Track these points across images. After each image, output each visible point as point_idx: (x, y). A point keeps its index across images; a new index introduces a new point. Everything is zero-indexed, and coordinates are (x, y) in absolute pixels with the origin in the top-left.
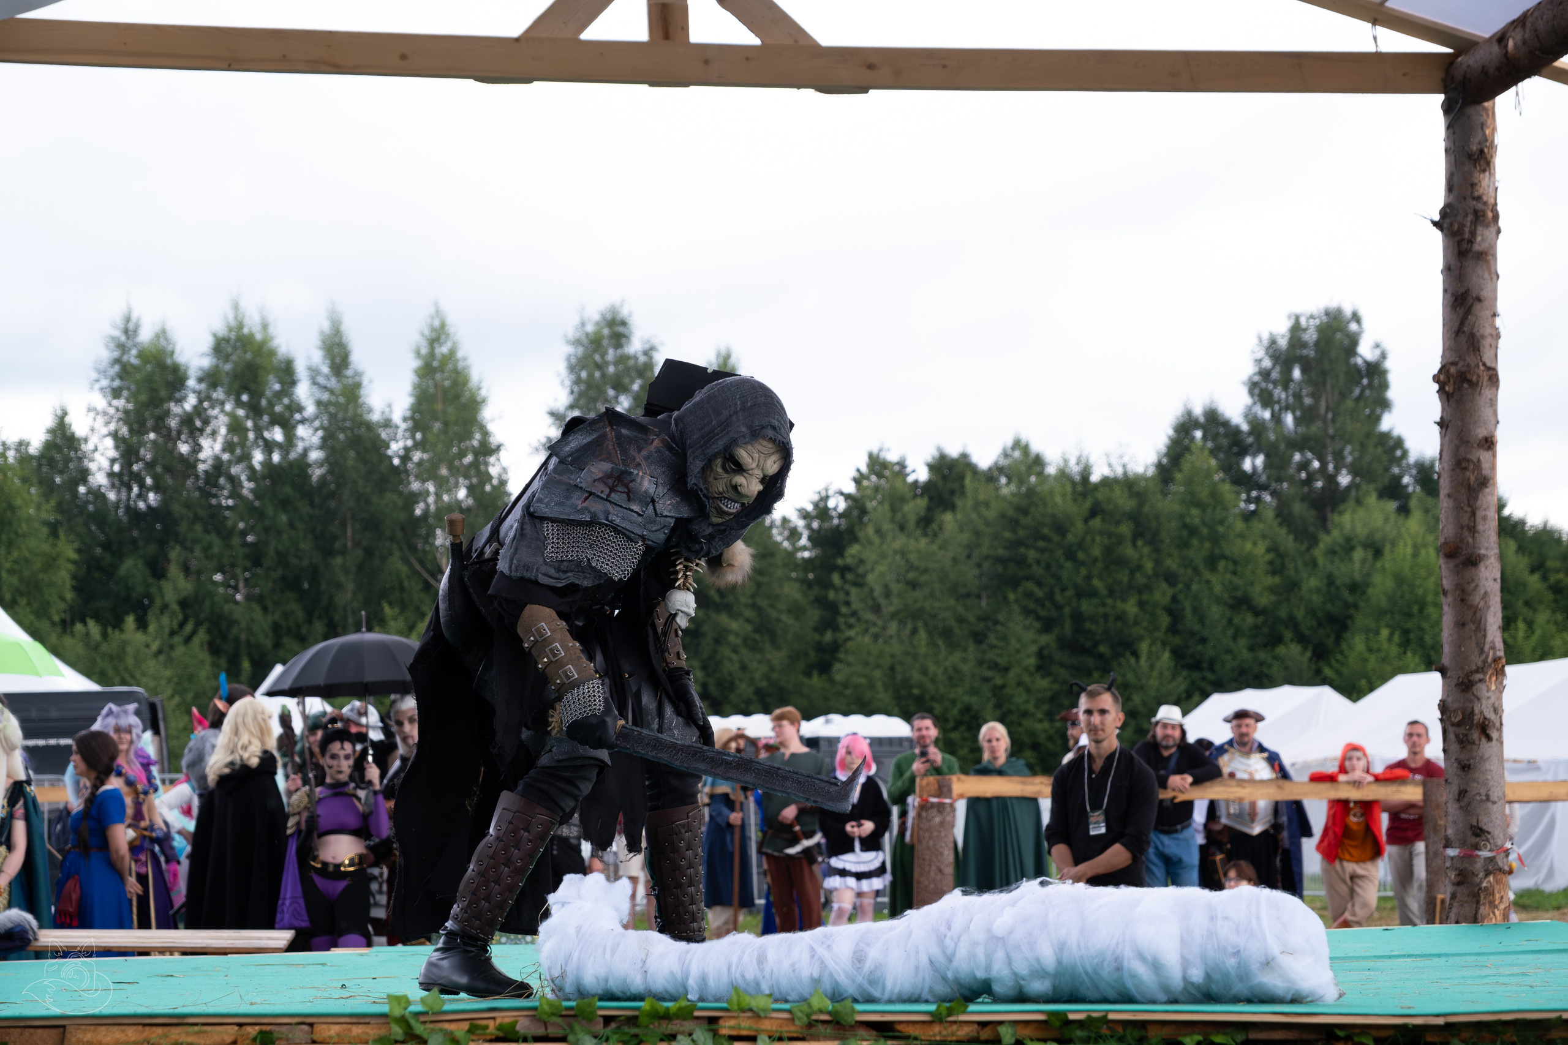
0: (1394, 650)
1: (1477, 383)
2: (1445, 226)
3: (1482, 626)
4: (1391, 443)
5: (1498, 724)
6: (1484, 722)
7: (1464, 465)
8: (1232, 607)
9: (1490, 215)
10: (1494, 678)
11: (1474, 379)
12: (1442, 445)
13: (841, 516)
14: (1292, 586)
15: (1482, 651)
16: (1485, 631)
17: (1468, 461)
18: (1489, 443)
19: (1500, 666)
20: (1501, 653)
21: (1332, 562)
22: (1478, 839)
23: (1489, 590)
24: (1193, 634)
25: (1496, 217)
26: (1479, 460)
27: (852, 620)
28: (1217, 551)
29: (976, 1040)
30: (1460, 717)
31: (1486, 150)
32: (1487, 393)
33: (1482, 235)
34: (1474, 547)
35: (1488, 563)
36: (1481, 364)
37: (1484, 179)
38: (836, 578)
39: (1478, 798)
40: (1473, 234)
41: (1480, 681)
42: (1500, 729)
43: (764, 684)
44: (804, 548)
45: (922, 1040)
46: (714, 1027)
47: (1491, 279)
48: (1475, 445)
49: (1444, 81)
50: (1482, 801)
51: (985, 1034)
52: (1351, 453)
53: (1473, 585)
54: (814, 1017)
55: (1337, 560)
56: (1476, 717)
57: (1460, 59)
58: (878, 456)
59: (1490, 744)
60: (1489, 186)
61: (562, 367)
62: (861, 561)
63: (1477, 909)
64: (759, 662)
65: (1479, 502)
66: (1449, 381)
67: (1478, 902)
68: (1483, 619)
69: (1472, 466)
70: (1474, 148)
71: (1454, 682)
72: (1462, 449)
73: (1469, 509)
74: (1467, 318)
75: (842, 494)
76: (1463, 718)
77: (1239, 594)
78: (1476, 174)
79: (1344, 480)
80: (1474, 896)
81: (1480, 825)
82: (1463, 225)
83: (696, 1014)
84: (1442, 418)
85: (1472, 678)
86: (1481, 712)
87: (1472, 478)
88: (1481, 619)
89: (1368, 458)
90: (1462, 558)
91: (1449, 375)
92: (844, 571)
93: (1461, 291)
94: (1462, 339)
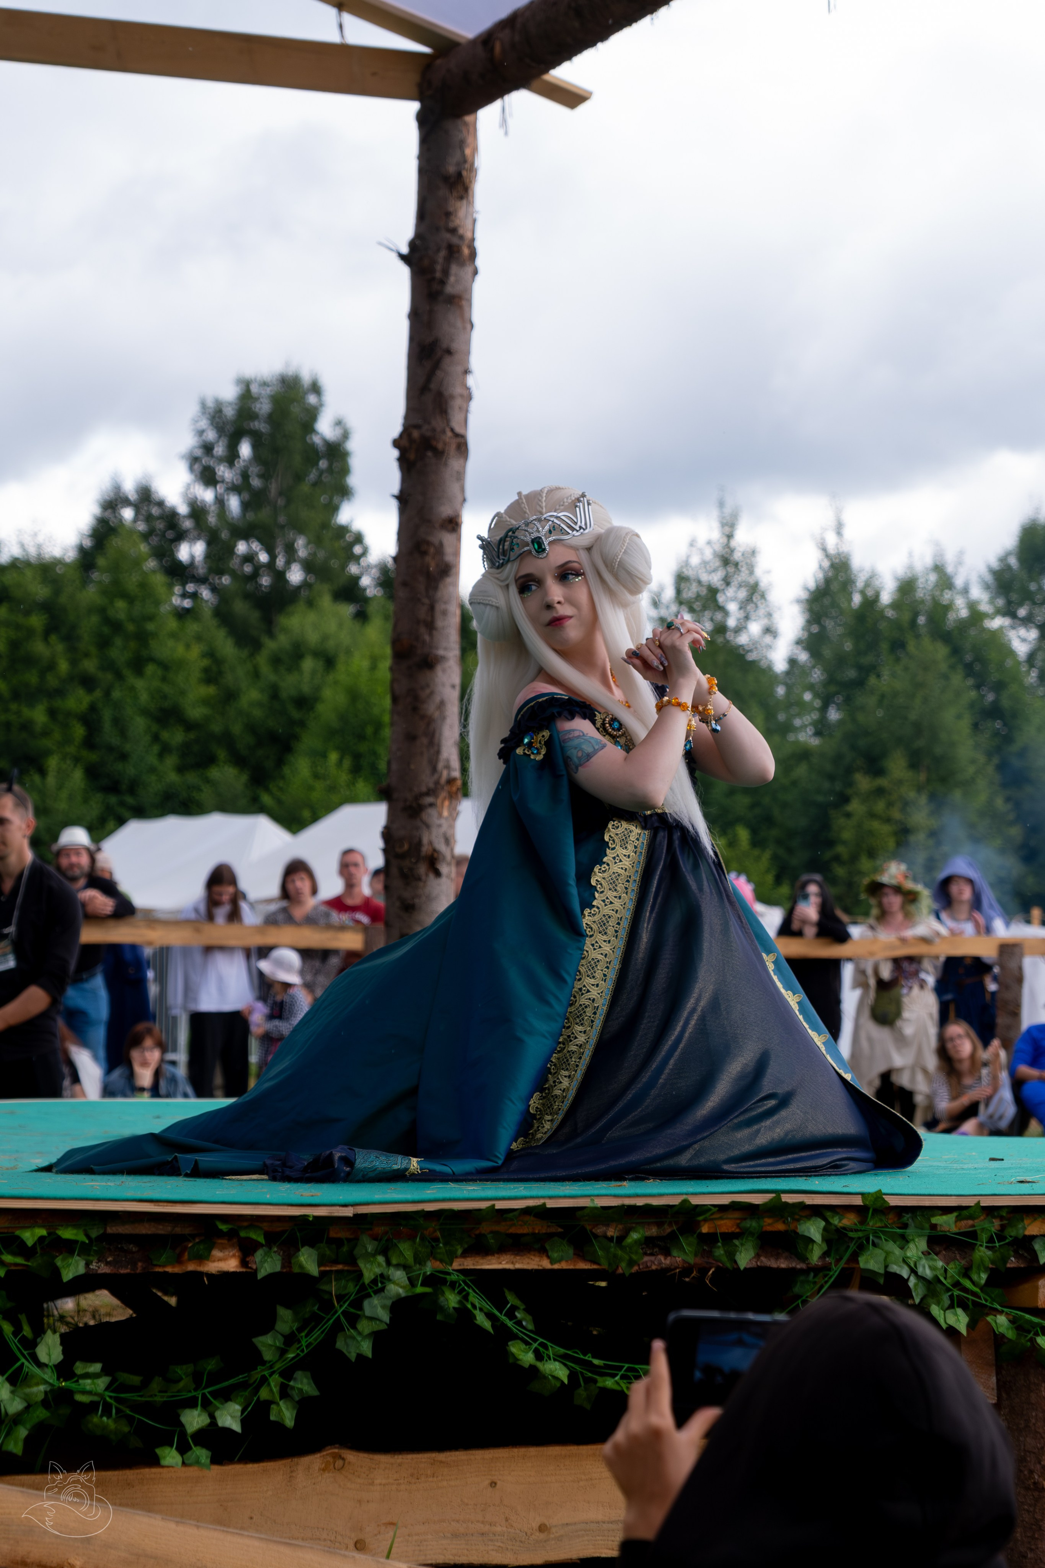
0: (343, 777)
1: (443, 452)
2: (414, 260)
4: (349, 538)
7: (422, 547)
9: (466, 251)
11: (441, 446)
15: (434, 769)
17: (428, 543)
18: (453, 524)
20: (456, 774)
23: (447, 698)
25: (473, 255)
26: (441, 544)
30: (406, 847)
31: (464, 173)
32: (454, 463)
33: (456, 275)
34: (431, 646)
35: (447, 666)
36: (449, 430)
37: (461, 208)
40: (446, 272)
41: (431, 805)
47: (465, 328)
48: (437, 526)
49: (421, 86)
52: (306, 546)
53: (428, 691)
55: (282, 669)
56: (424, 849)
57: (439, 62)
60: (466, 218)
65: (439, 594)
66: (411, 447)
69: (432, 550)
70: (451, 169)
72: (421, 529)
73: (427, 601)
74: (433, 373)
76: (411, 849)
78: (453, 201)
79: (295, 576)
82: (435, 262)
84: (401, 490)
85: (421, 801)
87: (433, 565)
88: (435, 732)
89: (321, 554)
90: (417, 659)
91: (411, 440)
93: (429, 340)
94: (428, 398)
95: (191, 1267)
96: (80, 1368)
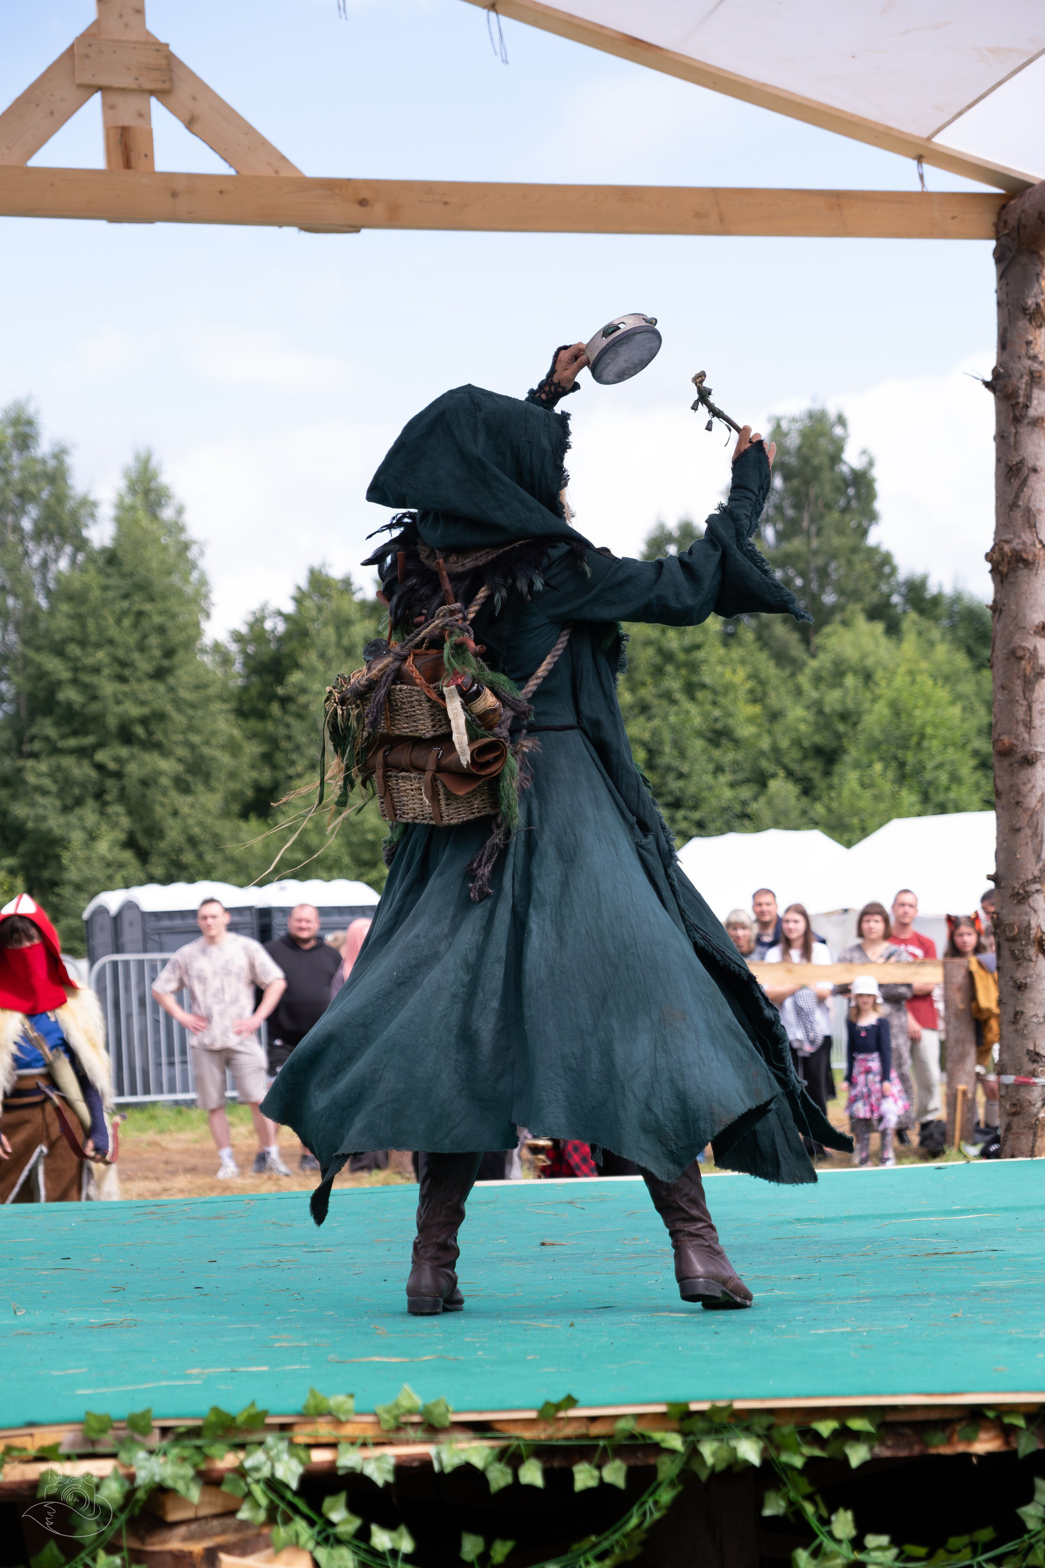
0: (887, 787)
1: (1033, 563)
2: (998, 386)
3: (1039, 830)
4: (879, 558)
6: (1041, 937)
7: (1020, 653)
8: (710, 740)
11: (1030, 558)
13: (280, 640)
14: (775, 716)
15: (1039, 857)
16: (1042, 837)
17: (1024, 648)
21: (816, 688)
22: (1035, 1066)
24: (669, 769)
26: (1035, 648)
27: (294, 757)
28: (695, 679)
29: (586, 1437)
30: (1016, 930)
32: (1043, 573)
33: (1038, 398)
34: (1031, 745)
35: (1044, 761)
37: (1040, 336)
39: (1035, 1020)
40: (1029, 397)
41: (1037, 891)
43: (196, 830)
44: (238, 676)
45: (524, 1440)
46: (288, 1434)
48: (1031, 632)
49: (997, 227)
50: (1039, 1023)
51: (596, 1430)
52: (836, 570)
53: (1030, 786)
54: (404, 1419)
55: (822, 687)
56: (1032, 932)
57: (1013, 202)
58: (320, 572)
62: (303, 691)
63: (1035, 1141)
64: (192, 806)
65: (1035, 695)
66: (1003, 560)
67: (1035, 1134)
68: (1040, 823)
69: (1028, 655)
70: (1030, 301)
71: (1010, 892)
72: (1017, 636)
73: (1025, 703)
74: (1023, 490)
75: (280, 613)
76: (1019, 932)
77: (719, 726)
78: (1032, 331)
79: (829, 598)
80: (1031, 1128)
81: (1037, 1050)
82: (1018, 388)
83: (269, 1420)
84: (995, 601)
85: (1028, 889)
86: (1039, 927)
87: (1028, 668)
88: (1038, 824)
89: (854, 576)
90: (1018, 756)
91: (1003, 554)
92: (285, 701)
93: (1015, 460)
94: (1018, 514)
95: (961, 1448)
96: (871, 1541)
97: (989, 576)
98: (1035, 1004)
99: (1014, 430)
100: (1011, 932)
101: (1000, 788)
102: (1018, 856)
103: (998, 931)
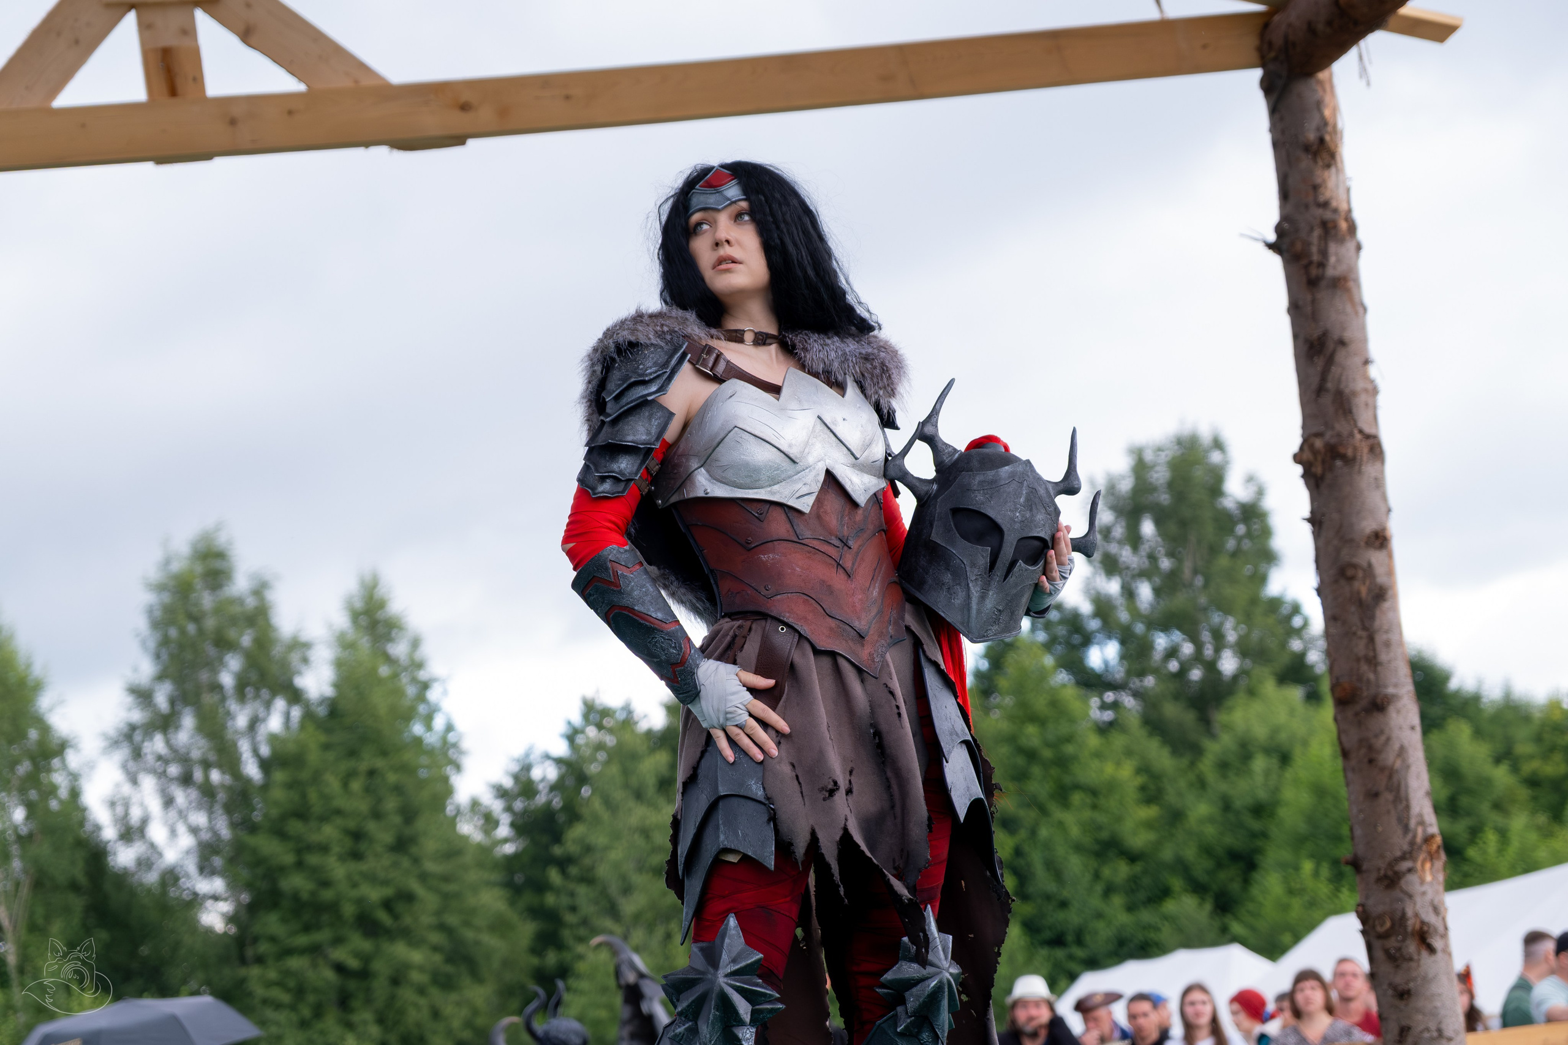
1: (1354, 459)
2: (1284, 247)
3: (1402, 793)
5: (1441, 929)
6: (1421, 928)
7: (1349, 572)
8: (1097, 855)
9: (1343, 225)
10: (1428, 865)
11: (1350, 453)
12: (1317, 549)
13: (551, 788)
15: (1406, 828)
16: (1407, 800)
17: (1355, 566)
18: (1380, 540)
19: (1434, 847)
20: (1434, 829)
23: (1406, 743)
24: (1047, 897)
25: (1352, 228)
26: (1370, 565)
27: (582, 932)
28: (1067, 780)
30: (1388, 924)
31: (1327, 138)
32: (1370, 470)
33: (1337, 254)
34: (1378, 686)
35: (1399, 704)
36: (1356, 431)
37: (1329, 177)
38: (554, 876)
39: (1428, 1037)
40: (1324, 253)
41: (1410, 871)
42: (1444, 936)
44: (506, 840)
47: (1356, 313)
48: (1362, 544)
49: (1259, 49)
50: (1432, 1039)
53: (1383, 738)
55: (1229, 776)
57: (1276, 18)
59: (1433, 958)
60: (1337, 186)
61: (142, 623)
62: (587, 848)
65: (1377, 623)
66: (1316, 459)
68: (1403, 783)
69: (1360, 574)
70: (1312, 136)
71: (1373, 876)
72: (1344, 552)
73: (1364, 634)
74: (1330, 370)
75: (550, 758)
77: (1104, 835)
78: (1318, 172)
82: (1308, 244)
84: (1312, 511)
85: (1397, 868)
86: (1416, 915)
87: (1364, 591)
88: (1399, 785)
90: (1364, 703)
91: (1315, 452)
92: (564, 863)
93: (1316, 334)
94: (1327, 400)
97: (1301, 483)
98: (1424, 1014)
99: (1309, 297)
100: (1382, 925)
101: (1347, 745)
102: (1380, 829)
103: (1367, 927)
